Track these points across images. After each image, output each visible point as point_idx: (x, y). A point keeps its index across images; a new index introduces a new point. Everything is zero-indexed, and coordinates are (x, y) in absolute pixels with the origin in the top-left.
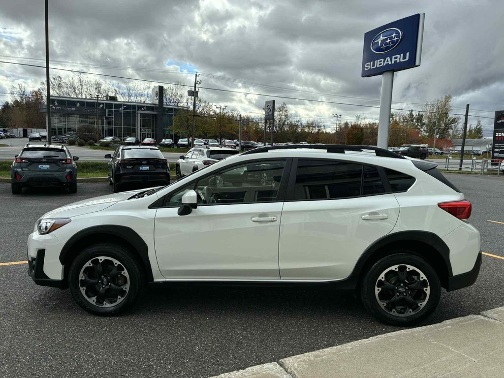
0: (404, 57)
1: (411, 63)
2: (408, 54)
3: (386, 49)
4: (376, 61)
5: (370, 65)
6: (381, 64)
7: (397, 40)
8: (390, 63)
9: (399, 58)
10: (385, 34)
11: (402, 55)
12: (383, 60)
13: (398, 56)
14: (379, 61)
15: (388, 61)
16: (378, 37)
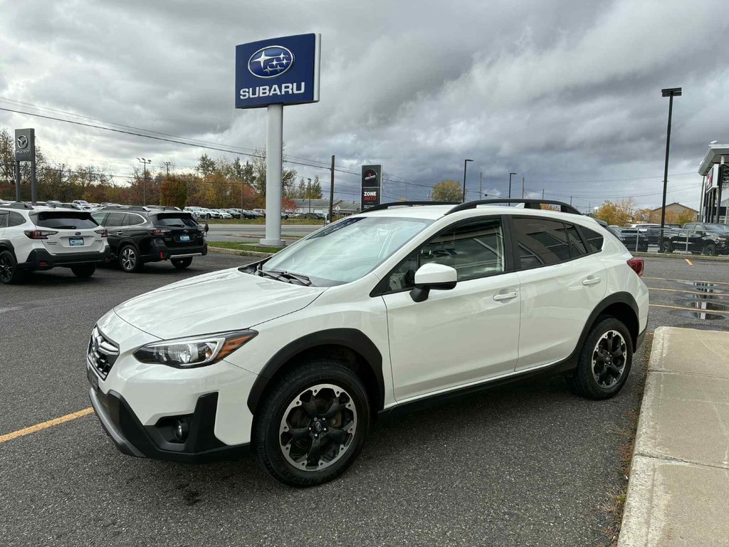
0: (299, 88)
1: (308, 97)
2: (303, 84)
3: (272, 73)
4: (257, 88)
5: (249, 92)
6: (265, 93)
7: (288, 64)
8: (279, 93)
9: (292, 88)
10: (268, 52)
11: (295, 84)
12: (267, 88)
13: (290, 85)
14: (261, 88)
15: (275, 90)
16: (258, 55)
